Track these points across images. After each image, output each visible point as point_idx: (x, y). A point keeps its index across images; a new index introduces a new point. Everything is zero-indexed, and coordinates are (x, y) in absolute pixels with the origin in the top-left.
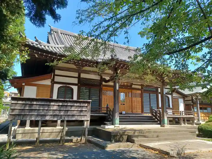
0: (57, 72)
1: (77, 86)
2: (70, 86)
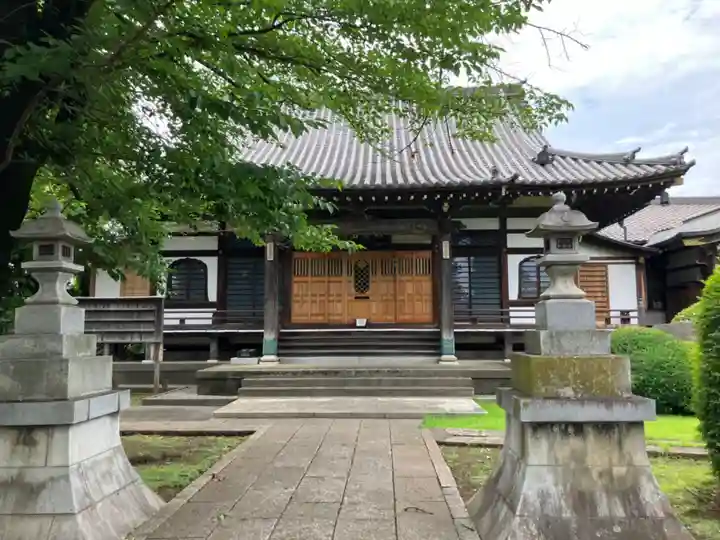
1: (216, 258)
2: (198, 258)
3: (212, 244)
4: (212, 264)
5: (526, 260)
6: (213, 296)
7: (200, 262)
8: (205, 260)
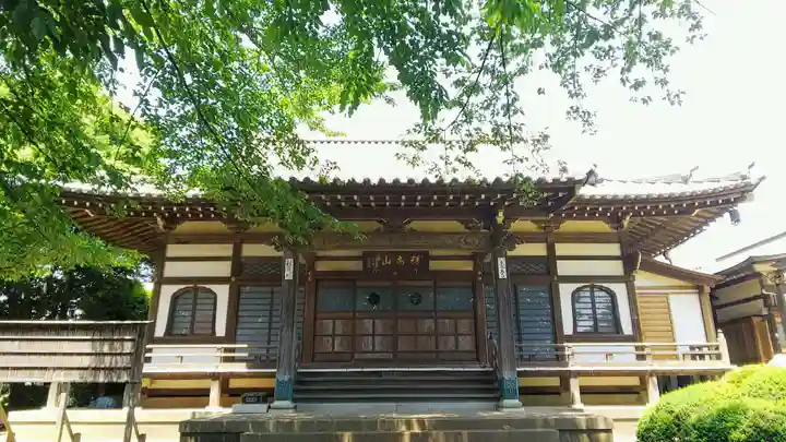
0: (173, 250)
1: (227, 287)
2: (207, 286)
3: (224, 269)
4: (222, 293)
5: (578, 290)
6: (221, 331)
7: (210, 291)
8: (214, 288)
